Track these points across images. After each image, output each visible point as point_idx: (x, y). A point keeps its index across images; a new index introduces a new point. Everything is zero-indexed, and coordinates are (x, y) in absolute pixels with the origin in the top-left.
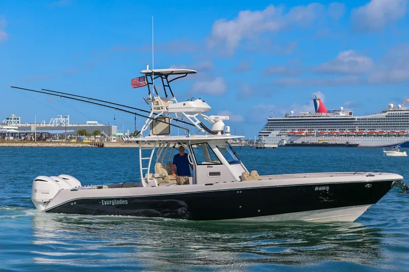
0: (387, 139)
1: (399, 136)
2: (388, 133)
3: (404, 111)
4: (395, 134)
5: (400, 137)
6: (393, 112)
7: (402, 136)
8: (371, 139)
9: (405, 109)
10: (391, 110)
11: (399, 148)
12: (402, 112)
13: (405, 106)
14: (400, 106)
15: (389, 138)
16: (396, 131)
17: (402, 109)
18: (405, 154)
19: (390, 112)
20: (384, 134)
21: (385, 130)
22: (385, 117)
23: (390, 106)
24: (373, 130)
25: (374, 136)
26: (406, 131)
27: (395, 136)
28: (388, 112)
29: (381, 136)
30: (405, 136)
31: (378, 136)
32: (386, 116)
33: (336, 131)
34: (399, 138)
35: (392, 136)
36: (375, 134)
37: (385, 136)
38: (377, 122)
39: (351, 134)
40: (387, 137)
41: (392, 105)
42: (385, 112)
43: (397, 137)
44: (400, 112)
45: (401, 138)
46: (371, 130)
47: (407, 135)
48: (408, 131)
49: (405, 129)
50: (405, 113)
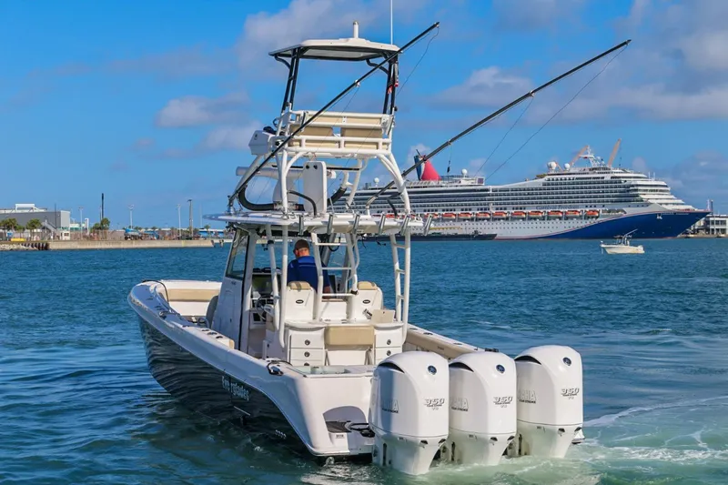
0: (547, 223)
1: (567, 218)
2: (548, 213)
3: (574, 174)
4: (561, 215)
5: (569, 220)
6: (555, 177)
7: (572, 218)
8: (518, 225)
9: (577, 171)
10: (553, 172)
11: (628, 238)
12: (571, 176)
13: (577, 164)
14: (568, 165)
15: (550, 222)
16: (562, 210)
17: (571, 171)
18: (640, 250)
19: (551, 177)
20: (540, 215)
21: (542, 208)
22: (541, 186)
23: (550, 167)
24: (521, 209)
25: (523, 219)
26: (579, 210)
27: (560, 218)
28: (547, 178)
29: (535, 219)
30: (576, 217)
31: (530, 219)
32: (544, 184)
33: (455, 213)
34: (567, 222)
35: (554, 218)
36: (524, 216)
37: (543, 218)
38: (528, 194)
39: (482, 216)
40: (546, 222)
41: (554, 165)
42: (542, 177)
43: (563, 221)
44: (567, 176)
45: (571, 222)
46: (517, 209)
47: (580, 217)
48: (582, 209)
49: (578, 207)
50: (577, 179)
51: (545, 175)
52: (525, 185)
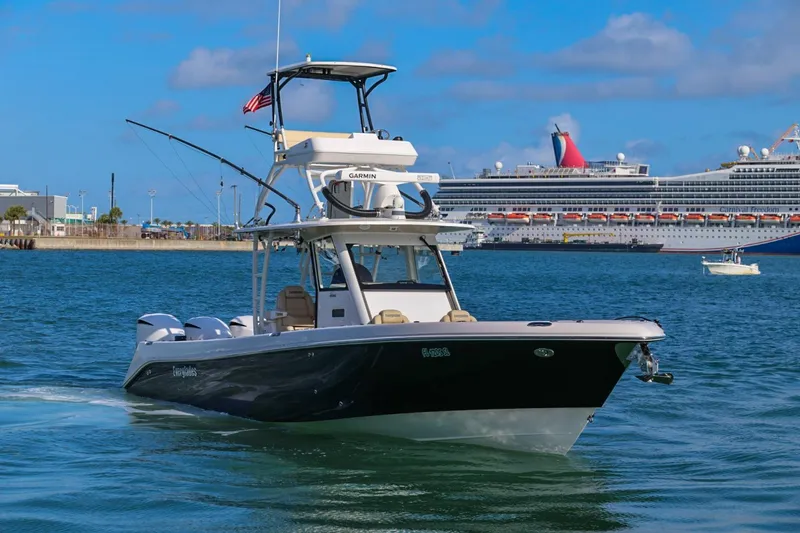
0: (733, 232)
1: (762, 225)
2: (736, 216)
3: (775, 163)
4: (754, 220)
5: (766, 228)
6: (747, 167)
7: (769, 225)
8: (694, 233)
9: (778, 159)
10: (745, 161)
12: (770, 167)
13: (779, 151)
14: (765, 151)
15: (739, 230)
16: (755, 214)
17: (771, 159)
19: (741, 167)
20: (725, 220)
21: (729, 210)
22: (728, 179)
23: (741, 153)
24: (698, 210)
25: (701, 225)
26: (779, 214)
27: (753, 225)
28: (735, 168)
29: (718, 225)
30: (776, 224)
31: (711, 224)
32: (732, 177)
33: (606, 213)
34: (762, 230)
35: (745, 225)
36: (702, 220)
37: (729, 224)
38: (709, 190)
39: (643, 219)
40: (733, 229)
41: (746, 150)
42: (728, 166)
43: (757, 229)
44: (765, 167)
45: (768, 230)
46: (693, 210)
47: (781, 224)
48: (785, 213)
49: (777, 210)
50: (779, 170)
51: (733, 164)
52: (704, 177)
